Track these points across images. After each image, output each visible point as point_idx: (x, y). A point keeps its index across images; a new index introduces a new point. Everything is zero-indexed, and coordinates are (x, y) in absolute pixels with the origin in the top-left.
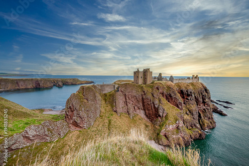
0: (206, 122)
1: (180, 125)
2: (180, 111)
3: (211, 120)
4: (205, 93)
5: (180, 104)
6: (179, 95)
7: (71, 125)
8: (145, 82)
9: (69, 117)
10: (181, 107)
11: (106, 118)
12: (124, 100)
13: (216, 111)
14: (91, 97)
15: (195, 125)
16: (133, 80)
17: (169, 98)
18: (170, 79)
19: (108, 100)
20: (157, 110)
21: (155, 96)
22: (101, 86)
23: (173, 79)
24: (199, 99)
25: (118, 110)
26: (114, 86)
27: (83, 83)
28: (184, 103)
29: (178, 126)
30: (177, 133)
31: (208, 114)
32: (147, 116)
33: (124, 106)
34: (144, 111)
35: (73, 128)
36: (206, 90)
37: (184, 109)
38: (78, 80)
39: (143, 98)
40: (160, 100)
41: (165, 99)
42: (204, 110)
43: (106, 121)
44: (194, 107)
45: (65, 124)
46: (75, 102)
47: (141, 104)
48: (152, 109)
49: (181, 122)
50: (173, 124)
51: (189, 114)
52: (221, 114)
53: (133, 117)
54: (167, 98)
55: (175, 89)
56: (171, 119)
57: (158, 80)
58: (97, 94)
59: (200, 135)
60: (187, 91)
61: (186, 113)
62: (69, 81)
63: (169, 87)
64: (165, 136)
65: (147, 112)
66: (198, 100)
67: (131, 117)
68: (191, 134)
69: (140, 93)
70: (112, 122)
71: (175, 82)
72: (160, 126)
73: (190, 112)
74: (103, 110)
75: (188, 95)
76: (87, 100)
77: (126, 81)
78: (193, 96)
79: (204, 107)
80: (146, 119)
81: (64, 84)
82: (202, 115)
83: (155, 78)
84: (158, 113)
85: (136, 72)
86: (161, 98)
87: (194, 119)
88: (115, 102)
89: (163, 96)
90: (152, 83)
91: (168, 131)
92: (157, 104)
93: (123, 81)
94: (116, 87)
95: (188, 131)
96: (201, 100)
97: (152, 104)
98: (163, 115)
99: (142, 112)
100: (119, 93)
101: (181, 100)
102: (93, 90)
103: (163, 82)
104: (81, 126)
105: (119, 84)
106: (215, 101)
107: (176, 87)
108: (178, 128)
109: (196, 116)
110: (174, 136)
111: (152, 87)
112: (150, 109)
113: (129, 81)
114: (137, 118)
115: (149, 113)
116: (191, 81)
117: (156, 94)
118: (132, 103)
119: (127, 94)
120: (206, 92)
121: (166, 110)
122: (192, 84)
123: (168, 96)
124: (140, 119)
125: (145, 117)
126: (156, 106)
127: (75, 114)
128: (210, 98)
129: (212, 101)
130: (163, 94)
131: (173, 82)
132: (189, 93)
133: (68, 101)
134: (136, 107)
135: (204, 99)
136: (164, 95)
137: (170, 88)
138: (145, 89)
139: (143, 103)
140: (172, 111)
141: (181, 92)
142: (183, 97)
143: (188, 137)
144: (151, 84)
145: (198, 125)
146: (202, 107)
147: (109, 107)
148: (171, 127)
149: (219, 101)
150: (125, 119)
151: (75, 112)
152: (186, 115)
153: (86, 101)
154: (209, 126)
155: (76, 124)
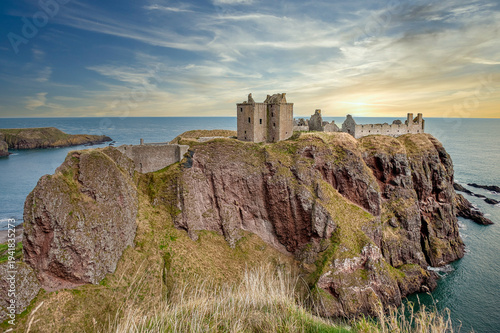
0: (441, 243)
1: (373, 258)
2: (373, 218)
3: (452, 239)
4: (439, 165)
5: (374, 196)
6: (370, 171)
7: (44, 275)
8: (271, 136)
9: (38, 251)
10: (374, 206)
11: (154, 250)
12: (208, 191)
13: (466, 212)
14: (103, 187)
15: (412, 256)
16: (235, 130)
17: (342, 180)
18: (345, 125)
19: (160, 193)
20: (307, 217)
21: (301, 176)
22: (136, 150)
23: (354, 124)
24: (425, 182)
25: (191, 223)
26: (178, 150)
27: (75, 141)
28: (385, 196)
29: (368, 260)
30: (365, 280)
31: (446, 221)
32: (278, 237)
33: (210, 211)
34: (269, 223)
35: (51, 282)
36: (443, 156)
37: (383, 210)
38: (58, 132)
39: (265, 185)
40: (316, 189)
41: (330, 186)
42: (437, 211)
43: (157, 257)
44: (410, 205)
45: (26, 270)
46: (53, 204)
47: (262, 203)
48: (293, 216)
49: (376, 249)
50: (352, 255)
51: (397, 224)
52: (478, 220)
53: (237, 242)
54: (336, 183)
55: (359, 155)
56: (348, 241)
57: (312, 129)
58: (124, 177)
59: (425, 281)
60: (392, 161)
61: (390, 223)
62: (28, 136)
63: (342, 150)
64: (332, 290)
65: (279, 224)
66: (420, 185)
67: (232, 241)
68: (402, 280)
69: (258, 169)
70: (175, 261)
71: (359, 133)
72: (316, 263)
73: (400, 220)
74: (144, 225)
75: (395, 172)
76: (92, 194)
77: (213, 133)
78: (409, 173)
79: (437, 205)
80: (276, 245)
81: (12, 148)
82: (430, 227)
83: (301, 122)
84: (311, 226)
85: (245, 104)
86: (318, 181)
87: (409, 237)
88: (182, 199)
89: (325, 175)
90: (292, 138)
91: (340, 276)
92: (307, 202)
93: (205, 133)
94: (182, 153)
95: (392, 273)
96: (429, 184)
97: (294, 203)
98: (324, 233)
99: (265, 225)
100: (194, 170)
101: (375, 186)
102: (108, 163)
103: (326, 134)
104: (77, 275)
105: (191, 144)
106: (465, 186)
107: (363, 149)
108: (366, 266)
109: (415, 231)
110: (356, 289)
111: (293, 151)
112: (288, 215)
113: (223, 133)
114: (250, 244)
115: (284, 229)
116: (402, 131)
117: (306, 170)
118: (233, 199)
119: (218, 173)
120: (444, 162)
121: (332, 216)
122: (407, 140)
123: (339, 175)
124: (258, 247)
125: (273, 239)
126: (306, 207)
127: (56, 240)
128: (452, 178)
129: (456, 187)
130: (324, 170)
131: (353, 134)
132: (399, 167)
133: (30, 199)
134: (245, 213)
135: (436, 182)
136: (330, 173)
137: (346, 151)
138: (273, 157)
139: (267, 198)
140: (351, 217)
141: (377, 164)
142: (382, 179)
143: (394, 288)
144: (291, 142)
145: (420, 255)
146: (432, 203)
147: (164, 214)
148: (347, 265)
149: (475, 185)
150: (214, 248)
151: (55, 234)
152: (389, 229)
153: (87, 198)
154: (449, 255)
155: (61, 272)
